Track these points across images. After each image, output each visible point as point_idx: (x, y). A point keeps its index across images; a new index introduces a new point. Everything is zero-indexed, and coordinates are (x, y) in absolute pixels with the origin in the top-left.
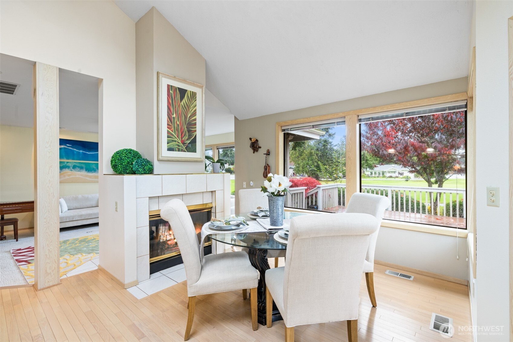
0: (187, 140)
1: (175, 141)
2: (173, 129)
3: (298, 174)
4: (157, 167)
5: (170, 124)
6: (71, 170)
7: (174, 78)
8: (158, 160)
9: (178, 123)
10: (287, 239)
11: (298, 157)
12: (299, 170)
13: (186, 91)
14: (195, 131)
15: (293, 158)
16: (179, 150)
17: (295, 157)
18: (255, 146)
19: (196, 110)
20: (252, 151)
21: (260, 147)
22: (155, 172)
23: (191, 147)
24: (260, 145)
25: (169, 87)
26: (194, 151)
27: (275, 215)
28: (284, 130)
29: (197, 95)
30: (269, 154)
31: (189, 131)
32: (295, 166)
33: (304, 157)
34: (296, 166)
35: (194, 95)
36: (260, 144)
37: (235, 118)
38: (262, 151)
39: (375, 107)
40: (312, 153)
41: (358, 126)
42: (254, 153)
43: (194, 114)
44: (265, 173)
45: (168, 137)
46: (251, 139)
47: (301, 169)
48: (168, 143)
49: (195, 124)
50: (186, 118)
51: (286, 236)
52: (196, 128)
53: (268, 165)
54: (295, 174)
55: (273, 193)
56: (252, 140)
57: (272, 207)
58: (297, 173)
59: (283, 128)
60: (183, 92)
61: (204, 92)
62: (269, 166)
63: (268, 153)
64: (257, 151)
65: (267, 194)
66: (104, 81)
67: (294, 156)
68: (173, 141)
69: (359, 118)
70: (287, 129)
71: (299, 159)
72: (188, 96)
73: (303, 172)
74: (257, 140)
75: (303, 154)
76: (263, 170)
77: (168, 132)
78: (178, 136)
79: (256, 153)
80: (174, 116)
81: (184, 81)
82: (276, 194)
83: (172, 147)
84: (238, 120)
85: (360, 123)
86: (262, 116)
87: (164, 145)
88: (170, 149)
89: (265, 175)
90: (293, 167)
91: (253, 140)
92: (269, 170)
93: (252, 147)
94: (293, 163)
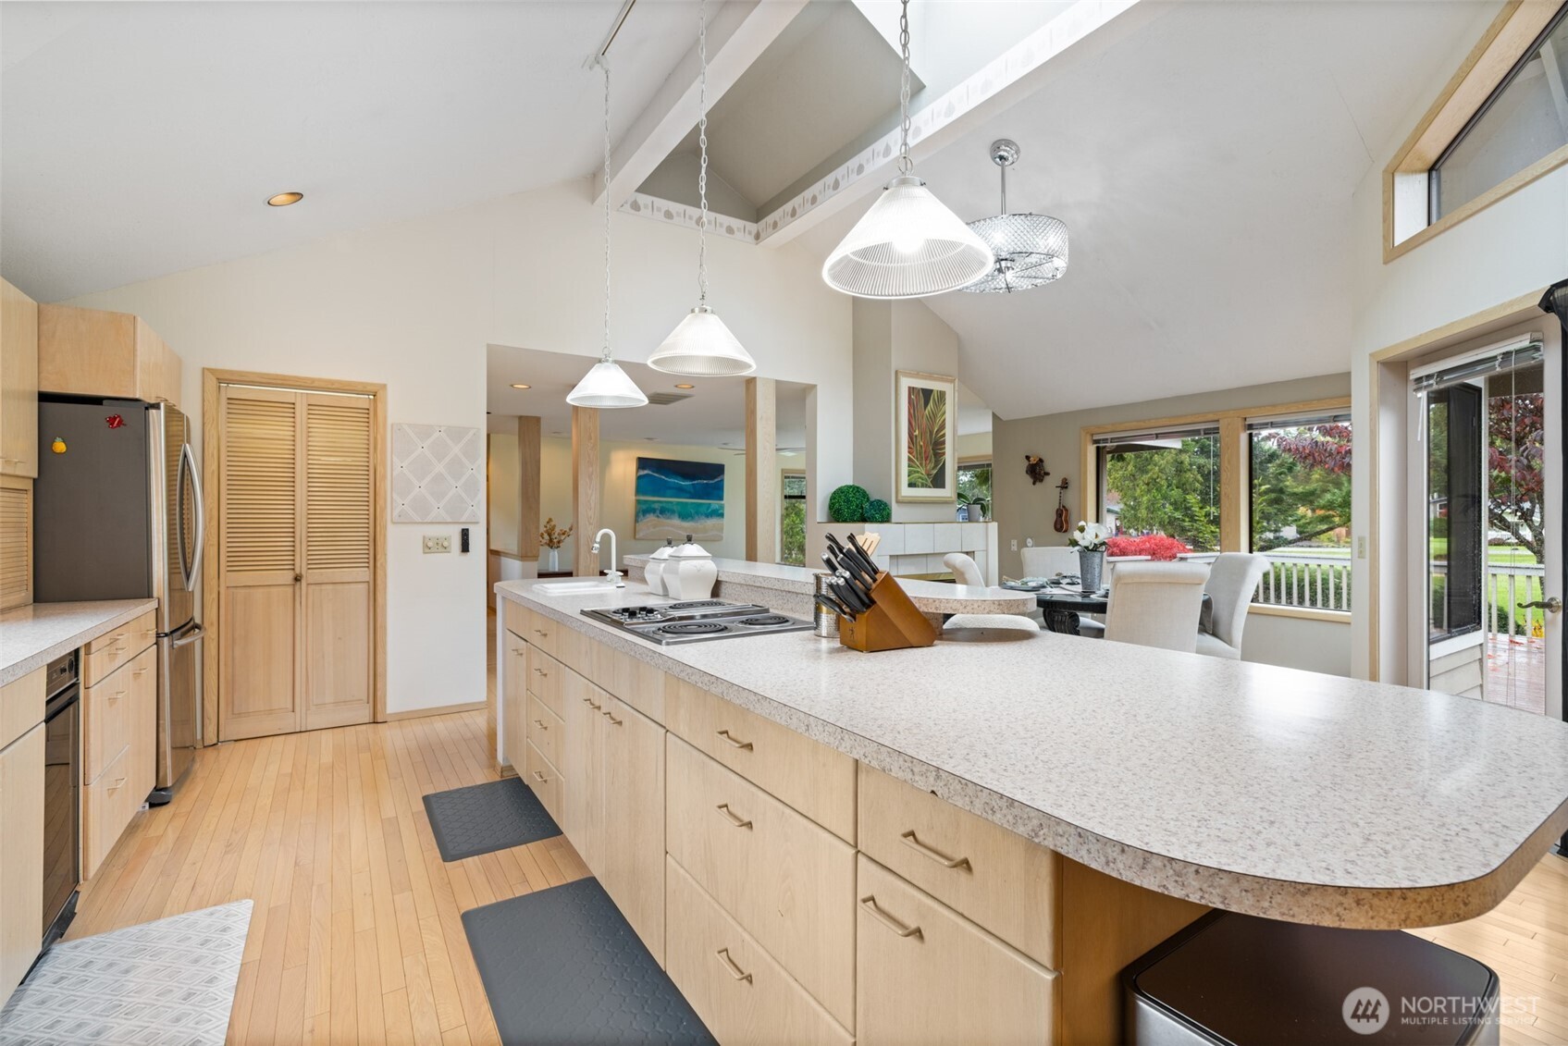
0: (933, 468)
1: (918, 472)
2: (915, 453)
3: (1131, 531)
4: (896, 511)
5: (912, 446)
6: (658, 517)
7: (917, 375)
8: (897, 502)
9: (922, 443)
10: (1107, 597)
11: (1134, 476)
12: (1136, 517)
13: (932, 391)
14: (944, 454)
15: (1115, 479)
16: (923, 486)
17: (1124, 478)
18: (1036, 471)
19: (944, 420)
20: (1032, 481)
21: (1048, 474)
22: (894, 518)
23: (938, 481)
24: (1047, 470)
25: (911, 390)
26: (943, 486)
27: (1089, 576)
28: (1096, 442)
29: (947, 396)
30: (1066, 487)
31: (936, 455)
32: (1122, 506)
33: (1155, 476)
34: (1126, 504)
35: (942, 395)
36: (1048, 466)
37: (994, 415)
38: (1052, 482)
39: (1274, 406)
40: (1182, 463)
41: (1244, 437)
42: (1034, 484)
43: (942, 427)
44: (1058, 522)
45: (909, 466)
46: (1028, 458)
47: (1143, 513)
48: (909, 476)
49: (944, 443)
50: (931, 433)
51: (1106, 596)
52: (944, 448)
53: (1064, 507)
54: (1124, 530)
55: (1087, 548)
56: (1031, 459)
57: (1085, 566)
58: (1129, 528)
59: (1096, 438)
60: (927, 393)
61: (956, 388)
62: (1067, 510)
63: (1065, 485)
64: (1041, 481)
65: (1077, 548)
66: (818, 387)
67: (1121, 473)
68: (915, 472)
69: (1247, 423)
70: (1103, 440)
71: (1136, 483)
72: (934, 399)
73: (1151, 525)
74: (1041, 460)
75: (1149, 467)
76: (1054, 517)
77: (910, 459)
78: (921, 464)
79: (1038, 484)
80: (917, 433)
81: (930, 377)
82: (1091, 548)
83: (913, 481)
84: (1001, 419)
85: (1249, 432)
86: (1051, 415)
87: (904, 480)
88: (911, 485)
89: (1058, 526)
90: (1116, 508)
91: (1033, 461)
92: (1066, 517)
93: (1031, 472)
94: (1116, 495)
